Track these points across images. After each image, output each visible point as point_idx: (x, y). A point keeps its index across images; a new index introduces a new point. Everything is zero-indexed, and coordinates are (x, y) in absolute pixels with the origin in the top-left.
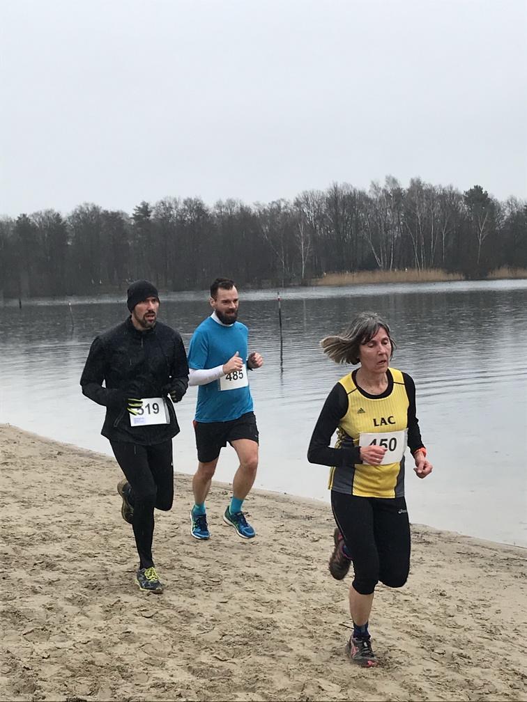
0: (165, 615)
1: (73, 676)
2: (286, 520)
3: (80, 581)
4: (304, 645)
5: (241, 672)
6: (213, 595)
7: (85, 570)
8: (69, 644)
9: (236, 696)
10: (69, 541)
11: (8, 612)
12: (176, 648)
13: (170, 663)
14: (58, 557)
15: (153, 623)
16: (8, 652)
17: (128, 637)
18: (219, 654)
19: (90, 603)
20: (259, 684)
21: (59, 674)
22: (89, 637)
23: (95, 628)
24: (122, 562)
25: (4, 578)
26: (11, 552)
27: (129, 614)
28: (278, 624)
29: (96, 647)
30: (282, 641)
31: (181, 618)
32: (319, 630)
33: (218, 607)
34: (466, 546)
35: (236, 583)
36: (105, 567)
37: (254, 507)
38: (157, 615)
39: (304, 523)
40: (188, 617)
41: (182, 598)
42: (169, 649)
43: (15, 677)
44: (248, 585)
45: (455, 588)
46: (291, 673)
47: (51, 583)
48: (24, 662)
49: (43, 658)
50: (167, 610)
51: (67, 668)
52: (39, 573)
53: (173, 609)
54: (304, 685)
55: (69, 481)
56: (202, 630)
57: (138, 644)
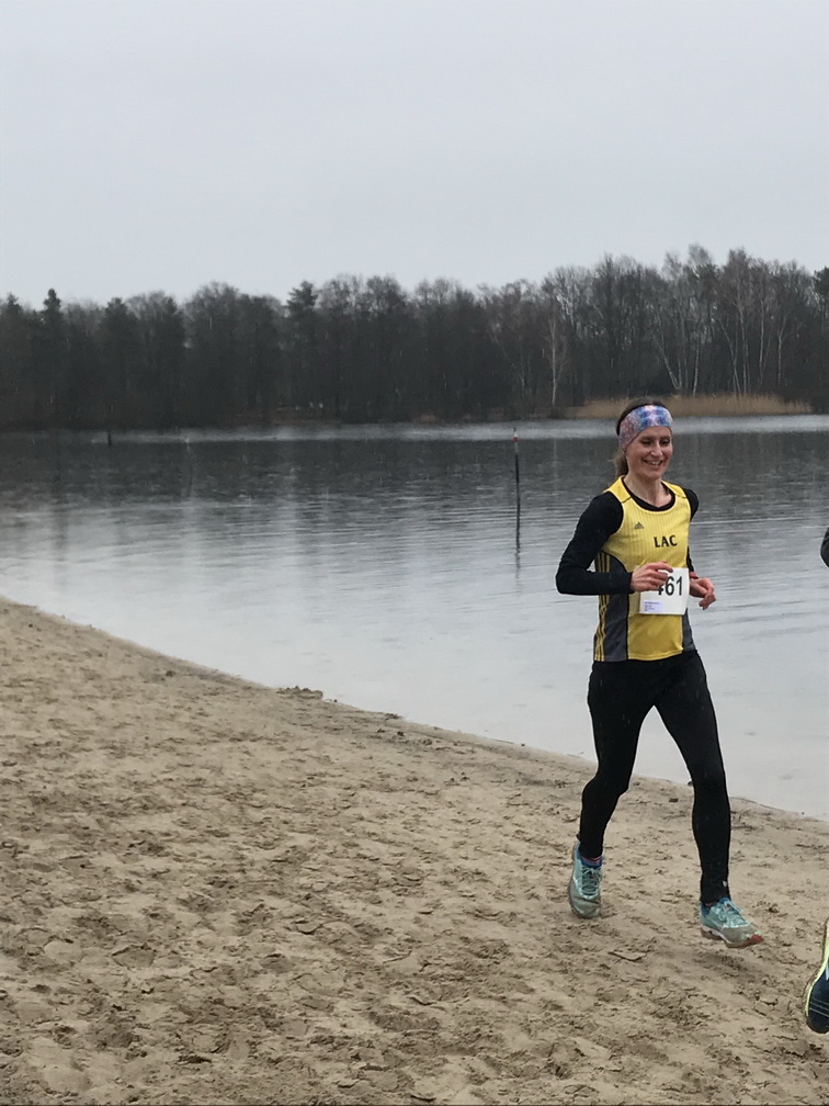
0: (334, 929)
1: (189, 1022)
2: (525, 787)
3: (201, 873)
4: (552, 983)
5: (453, 1023)
6: (410, 901)
7: (208, 857)
8: (184, 970)
9: (445, 1061)
10: (184, 811)
11: (89, 919)
12: (352, 982)
13: (342, 1006)
14: (167, 834)
15: (314, 943)
16: (89, 981)
17: (275, 963)
18: (418, 994)
19: (217, 909)
20: (482, 1043)
21: (168, 1018)
22: (215, 962)
23: (224, 948)
24: (266, 846)
25: (83, 866)
26: (94, 826)
27: (278, 927)
28: (511, 950)
29: (225, 977)
30: (516, 976)
31: (359, 935)
32: (577, 959)
33: (417, 921)
34: (811, 835)
35: (446, 883)
36: (240, 852)
37: (473, 765)
38: (322, 930)
39: (552, 791)
40: (370, 934)
41: (361, 904)
42: (340, 984)
43: (100, 1021)
44: (464, 886)
45: (793, 902)
46: (532, 1026)
47: (155, 876)
48: (114, 997)
49: (144, 992)
50: (337, 923)
51: (181, 1008)
52: (137, 860)
53: (346, 921)
54: (553, 1046)
55: (185, 717)
56: (392, 955)
57: (291, 975)
